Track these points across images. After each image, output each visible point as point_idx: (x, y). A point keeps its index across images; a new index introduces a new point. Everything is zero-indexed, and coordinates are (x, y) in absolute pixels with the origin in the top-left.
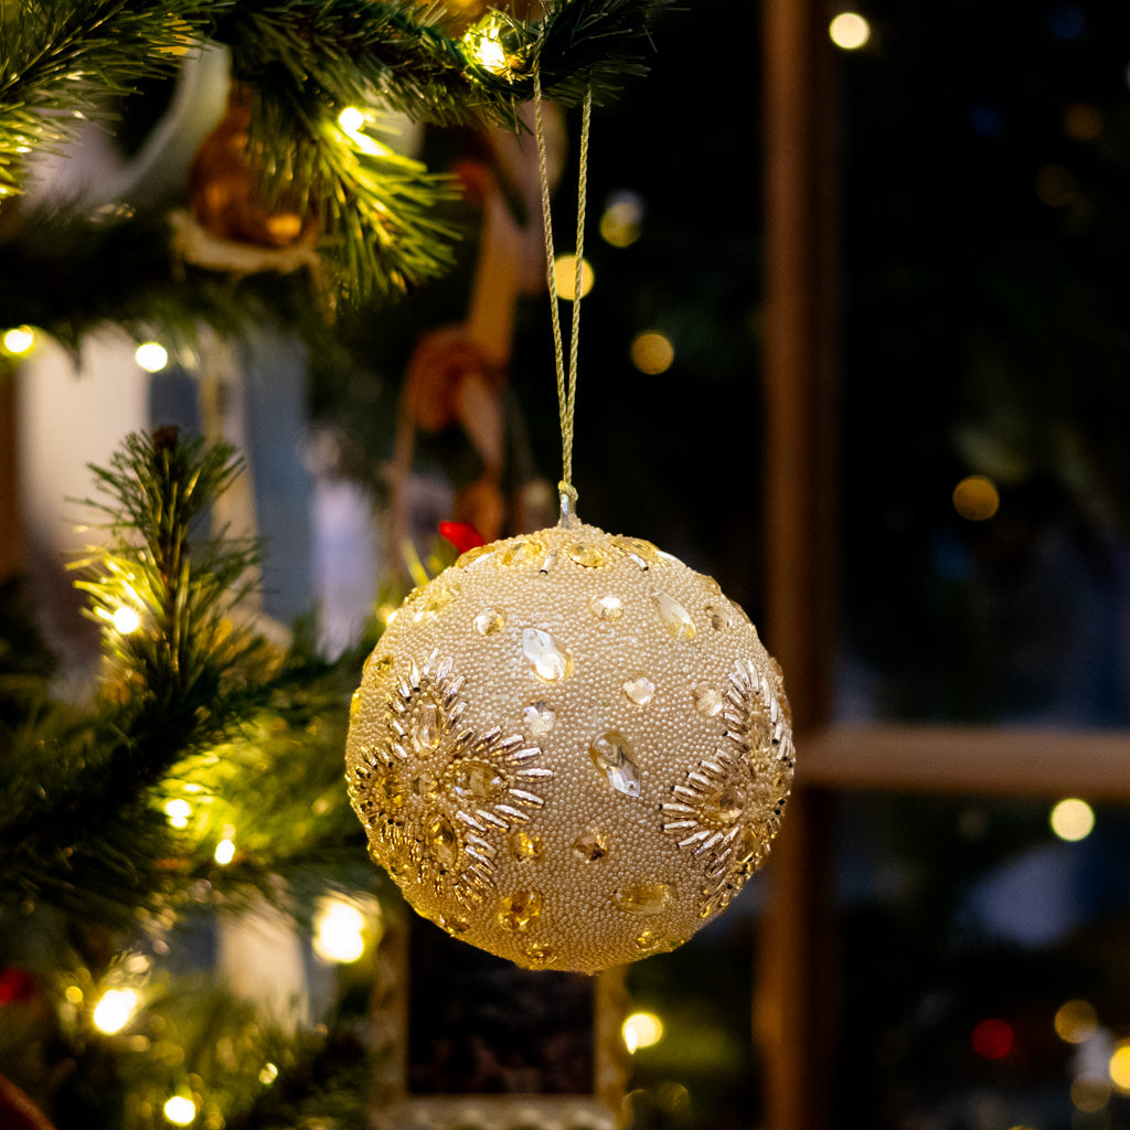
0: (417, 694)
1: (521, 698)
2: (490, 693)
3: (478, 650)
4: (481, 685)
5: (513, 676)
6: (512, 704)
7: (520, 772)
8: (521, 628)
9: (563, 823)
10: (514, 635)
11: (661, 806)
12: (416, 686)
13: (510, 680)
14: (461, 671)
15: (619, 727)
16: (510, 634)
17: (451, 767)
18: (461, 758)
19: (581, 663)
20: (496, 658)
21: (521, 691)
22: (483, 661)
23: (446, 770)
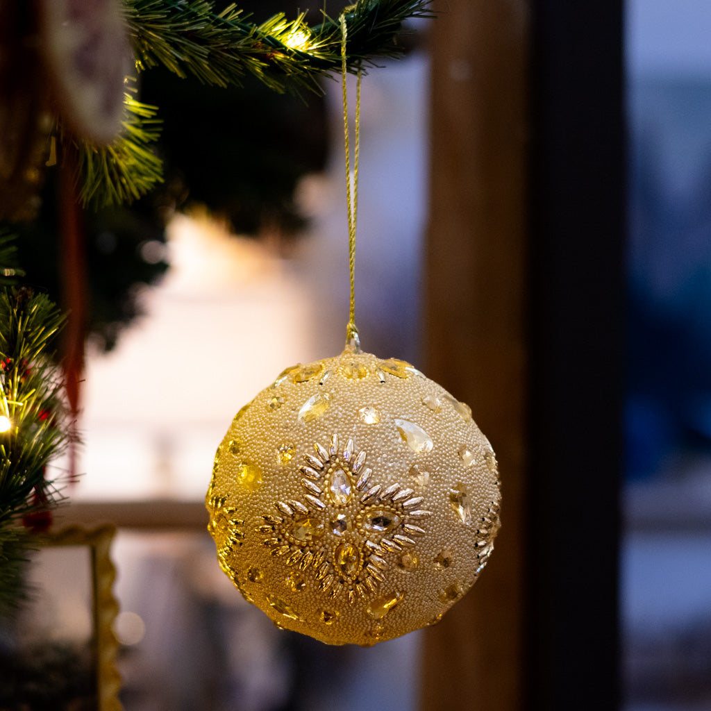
0: (328, 464)
1: (408, 464)
2: (386, 462)
3: (369, 434)
4: (378, 457)
5: (399, 450)
6: (403, 469)
7: (412, 513)
8: (393, 419)
9: (433, 545)
10: (390, 424)
11: (478, 531)
12: (328, 459)
13: (397, 453)
14: (362, 448)
15: (463, 480)
16: (388, 423)
17: (362, 511)
18: (370, 506)
19: (437, 440)
20: (383, 439)
21: (407, 460)
22: (375, 441)
23: (358, 513)
